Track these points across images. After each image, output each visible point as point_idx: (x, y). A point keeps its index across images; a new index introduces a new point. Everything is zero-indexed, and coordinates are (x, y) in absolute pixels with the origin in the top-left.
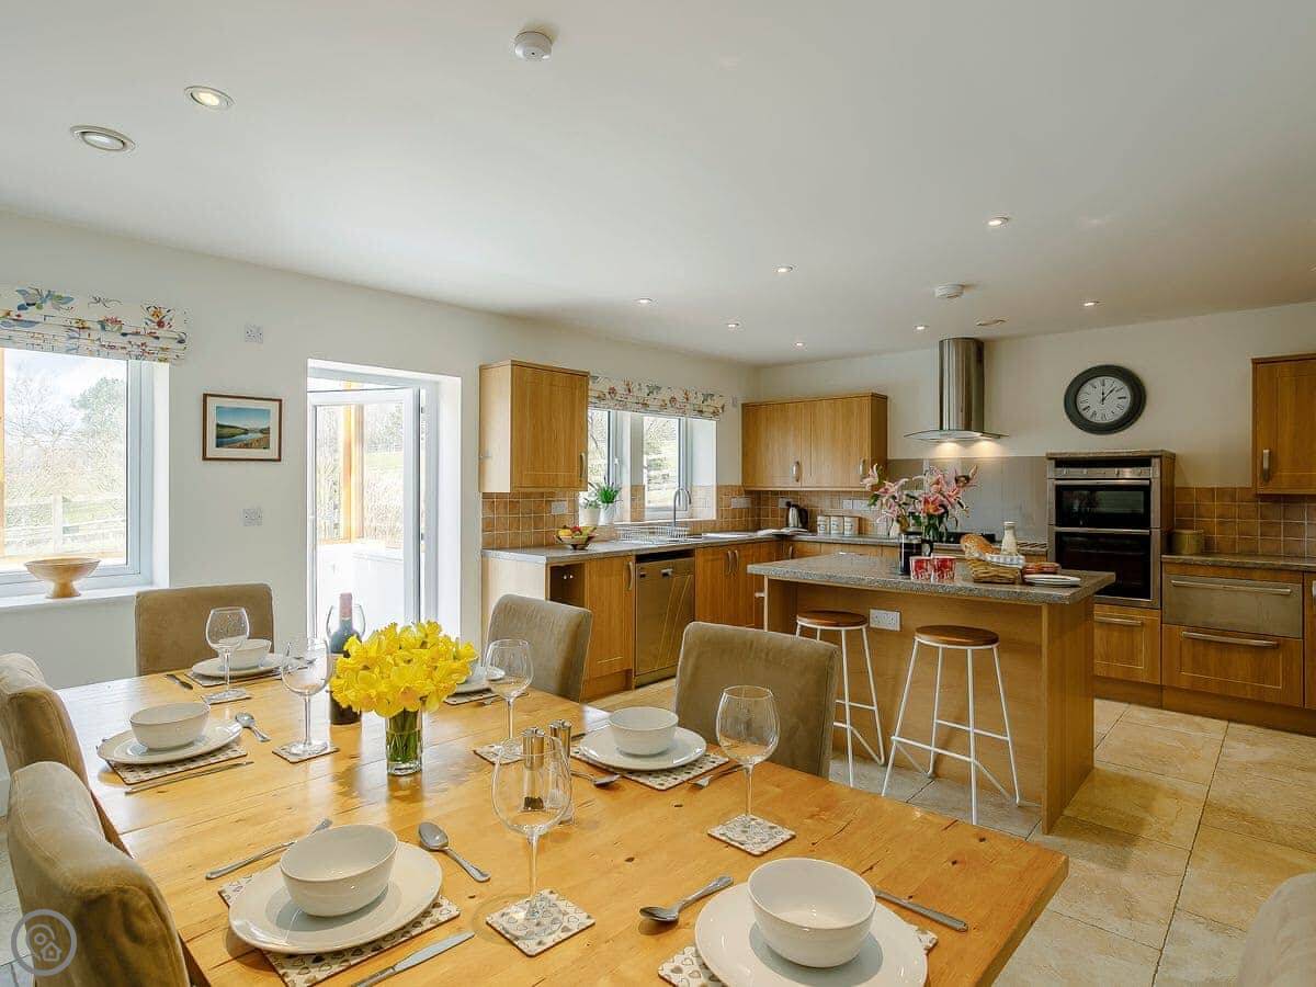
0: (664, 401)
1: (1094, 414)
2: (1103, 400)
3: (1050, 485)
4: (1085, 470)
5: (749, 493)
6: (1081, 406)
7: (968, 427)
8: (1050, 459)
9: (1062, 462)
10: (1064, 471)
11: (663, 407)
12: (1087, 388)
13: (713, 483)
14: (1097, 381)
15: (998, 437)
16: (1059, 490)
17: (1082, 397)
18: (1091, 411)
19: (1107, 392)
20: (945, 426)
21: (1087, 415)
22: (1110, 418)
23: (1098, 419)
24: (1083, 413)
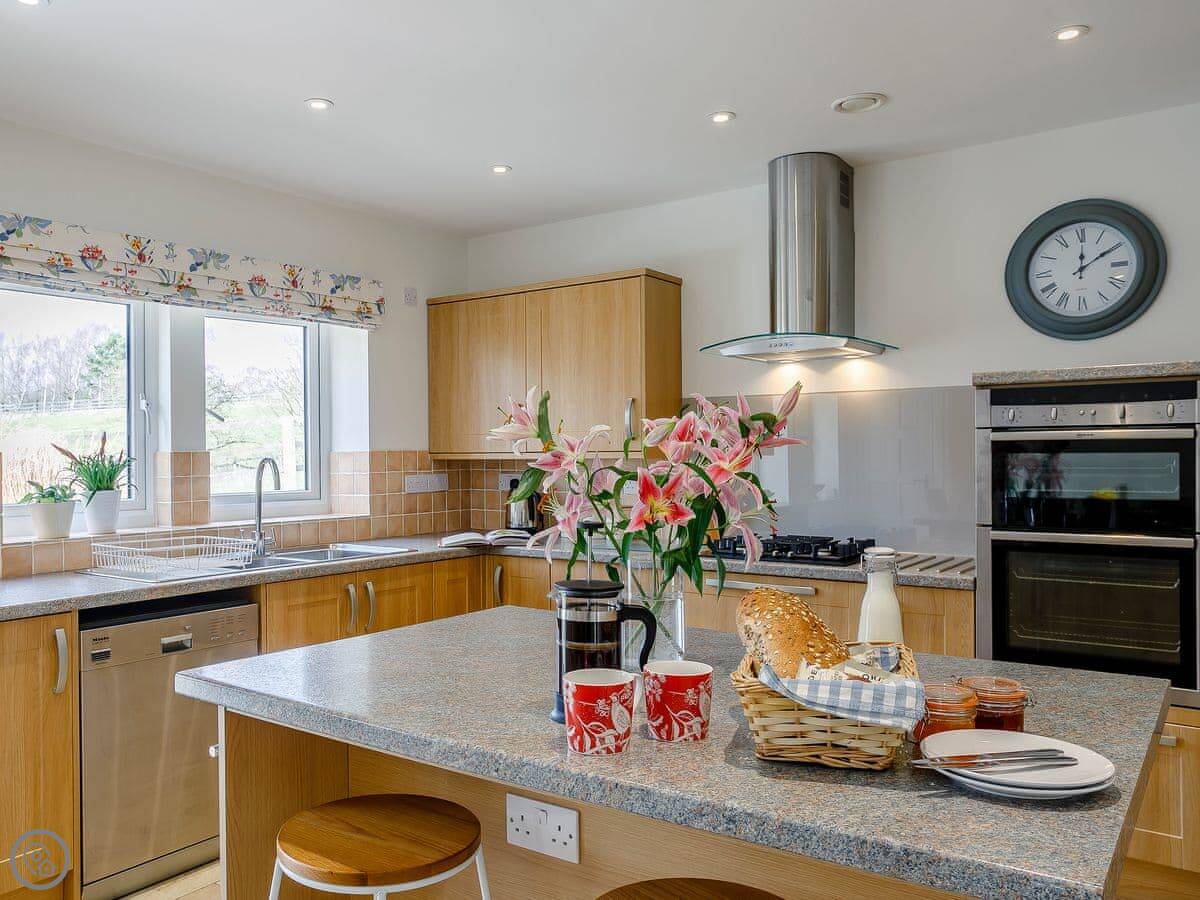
0: (234, 283)
1: (1065, 297)
2: (1082, 269)
3: (983, 441)
4: (1053, 410)
5: (445, 465)
6: (1038, 285)
7: (823, 329)
8: (981, 387)
9: (1004, 394)
10: (1008, 414)
11: (235, 294)
12: (1051, 247)
13: (364, 447)
14: (1070, 234)
15: (880, 349)
16: (1002, 453)
17: (1039, 265)
18: (1056, 296)
19: (1091, 253)
20: (780, 328)
21: (1051, 301)
22: (1096, 306)
23: (1071, 310)
24: (1042, 298)
